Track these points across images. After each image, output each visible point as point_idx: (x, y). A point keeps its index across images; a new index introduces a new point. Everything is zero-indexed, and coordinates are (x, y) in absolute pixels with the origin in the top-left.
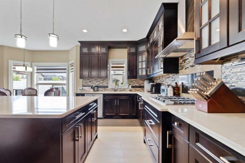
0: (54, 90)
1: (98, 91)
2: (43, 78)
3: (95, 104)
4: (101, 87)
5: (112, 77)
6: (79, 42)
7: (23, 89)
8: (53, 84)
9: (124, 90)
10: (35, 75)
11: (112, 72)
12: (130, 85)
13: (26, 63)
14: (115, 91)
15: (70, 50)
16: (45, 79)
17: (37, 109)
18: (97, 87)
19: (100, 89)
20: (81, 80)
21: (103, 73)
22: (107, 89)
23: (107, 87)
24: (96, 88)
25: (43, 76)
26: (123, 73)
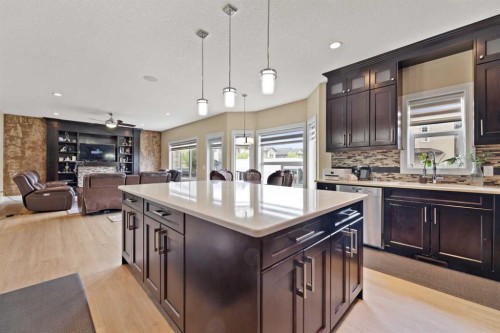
0: (282, 174)
1: (369, 179)
2: (274, 154)
3: (355, 214)
4: (379, 170)
5: (413, 143)
6: (325, 74)
7: (245, 171)
8: (282, 164)
9: (462, 179)
10: (260, 149)
11: (412, 131)
12: (488, 163)
13: (247, 132)
14: (424, 180)
15: (310, 96)
16: (277, 156)
17: (262, 202)
18: (368, 169)
19: (375, 174)
20: (330, 154)
21: (384, 136)
22: (396, 175)
23: (397, 170)
24: (364, 173)
25: (275, 150)
26: (457, 127)
